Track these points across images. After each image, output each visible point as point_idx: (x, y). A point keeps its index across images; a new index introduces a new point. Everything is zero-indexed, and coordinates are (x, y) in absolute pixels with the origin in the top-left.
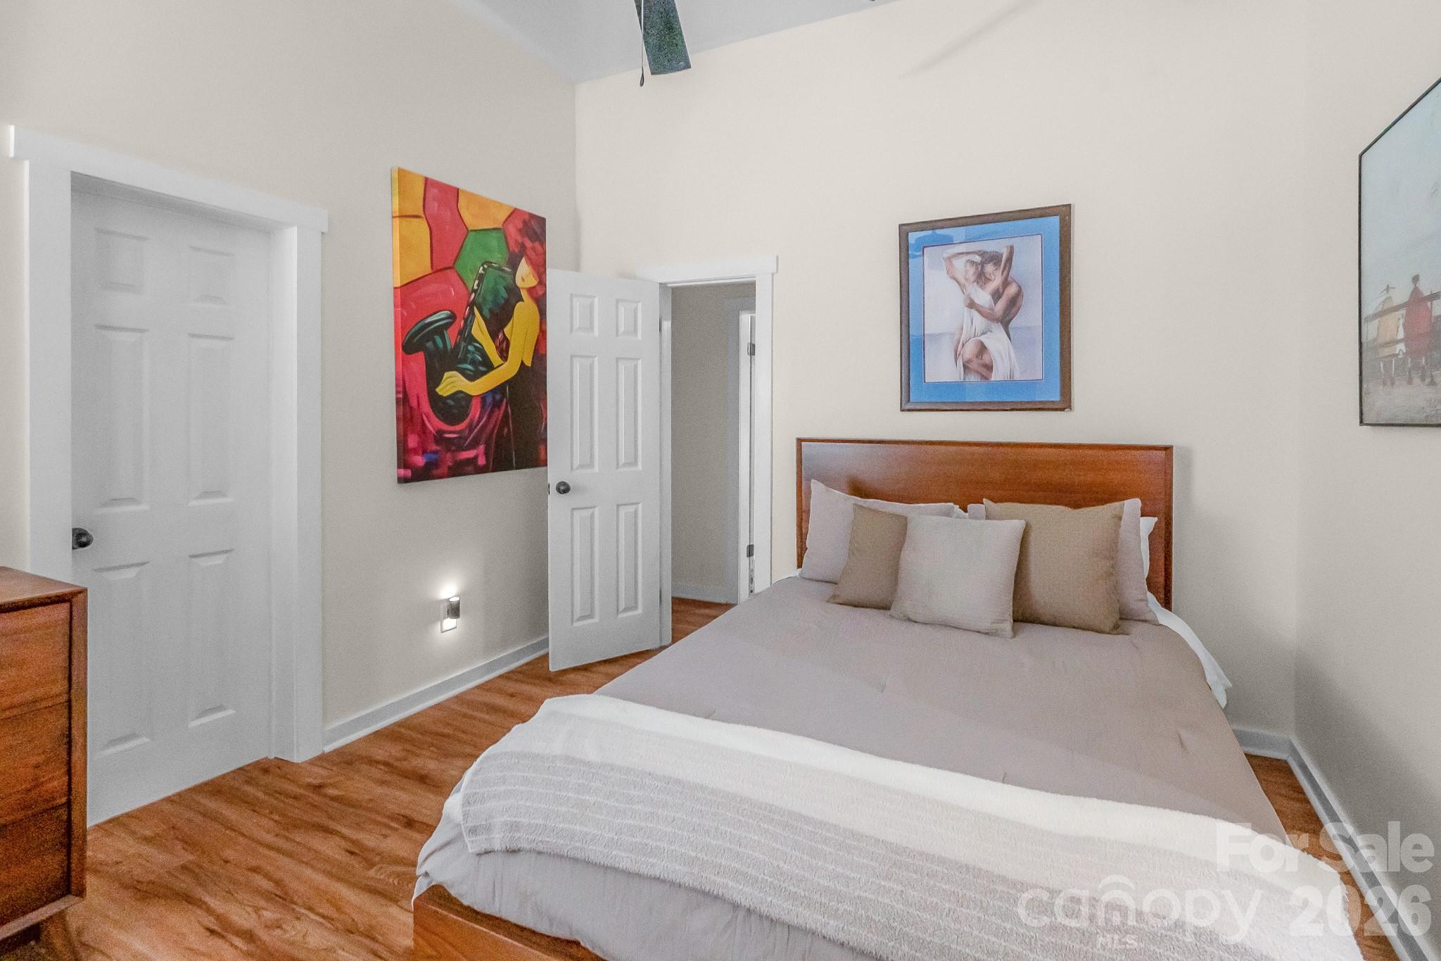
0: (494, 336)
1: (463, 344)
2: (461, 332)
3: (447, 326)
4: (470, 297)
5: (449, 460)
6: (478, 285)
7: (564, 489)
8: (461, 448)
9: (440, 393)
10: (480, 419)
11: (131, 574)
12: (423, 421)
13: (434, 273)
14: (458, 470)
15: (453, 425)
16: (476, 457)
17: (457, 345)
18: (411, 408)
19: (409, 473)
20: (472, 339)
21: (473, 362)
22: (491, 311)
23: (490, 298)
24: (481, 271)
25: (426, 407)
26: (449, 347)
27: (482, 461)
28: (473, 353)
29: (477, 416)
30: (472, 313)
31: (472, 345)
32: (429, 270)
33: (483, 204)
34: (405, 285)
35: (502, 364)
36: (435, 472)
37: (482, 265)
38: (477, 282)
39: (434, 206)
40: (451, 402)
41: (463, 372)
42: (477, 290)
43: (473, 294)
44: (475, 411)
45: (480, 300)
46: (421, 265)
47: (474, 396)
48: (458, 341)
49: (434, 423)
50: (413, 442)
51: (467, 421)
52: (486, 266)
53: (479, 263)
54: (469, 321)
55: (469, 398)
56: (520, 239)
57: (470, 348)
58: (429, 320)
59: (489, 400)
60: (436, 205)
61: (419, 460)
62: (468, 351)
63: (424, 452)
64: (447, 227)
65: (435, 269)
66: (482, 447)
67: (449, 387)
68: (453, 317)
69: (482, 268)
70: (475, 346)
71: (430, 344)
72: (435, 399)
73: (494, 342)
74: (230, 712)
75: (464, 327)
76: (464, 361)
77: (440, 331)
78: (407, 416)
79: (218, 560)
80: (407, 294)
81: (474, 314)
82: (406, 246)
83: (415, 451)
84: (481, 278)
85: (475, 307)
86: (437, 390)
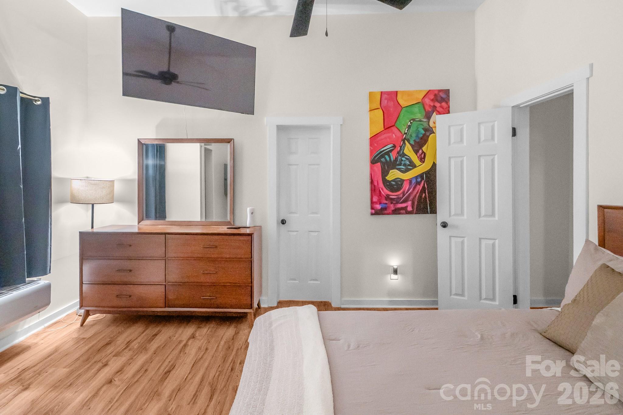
0: (416, 152)
1: (399, 157)
2: (398, 153)
3: (391, 151)
4: (403, 136)
5: (392, 207)
6: (408, 131)
7: (444, 225)
8: (397, 203)
9: (388, 179)
10: (408, 190)
11: (295, 233)
12: (380, 191)
13: (385, 129)
14: (396, 212)
15: (392, 192)
16: (407, 207)
17: (396, 159)
18: (374, 186)
19: (373, 211)
20: (404, 155)
21: (405, 165)
22: (415, 141)
23: (414, 135)
24: (409, 124)
25: (381, 185)
26: (392, 160)
27: (410, 209)
28: (405, 161)
29: (407, 189)
30: (404, 143)
31: (404, 157)
32: (383, 129)
33: (409, 94)
34: (372, 137)
35: (422, 165)
36: (386, 212)
37: (410, 121)
38: (407, 129)
39: (385, 102)
40: (393, 183)
41: (399, 170)
42: (407, 133)
43: (405, 135)
44: (406, 186)
45: (408, 137)
46: (380, 127)
47: (405, 180)
48: (397, 157)
49: (385, 192)
50: (375, 199)
51: (401, 191)
52: (412, 121)
53: (408, 121)
54: (402, 148)
55: (402, 181)
56: (432, 104)
57: (403, 159)
58: (383, 149)
59: (414, 181)
60: (386, 101)
61: (378, 207)
62: (402, 160)
63: (380, 203)
64: (391, 109)
65: (385, 128)
66: (410, 203)
67: (393, 176)
68: (394, 146)
69: (410, 122)
70: (406, 158)
71: (383, 160)
73: (417, 155)
74: (319, 282)
75: (400, 151)
76: (400, 165)
77: (388, 153)
78: (374, 190)
79: (316, 234)
80: (373, 139)
81: (405, 144)
82: (372, 122)
83: (376, 203)
84: (409, 127)
85: (406, 141)
86: (386, 178)
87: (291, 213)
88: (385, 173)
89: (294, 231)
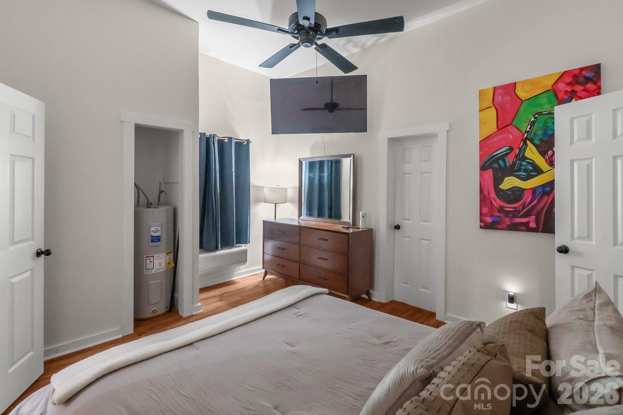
0: (543, 154)
1: (518, 162)
2: (516, 156)
3: (506, 155)
4: (524, 135)
5: (507, 221)
6: (530, 128)
7: (564, 250)
8: (515, 216)
9: (501, 188)
10: (531, 202)
11: (408, 239)
12: (491, 201)
13: (499, 130)
14: (514, 227)
15: (509, 204)
16: (528, 223)
17: (514, 164)
18: (484, 195)
19: (483, 224)
20: (524, 158)
21: (526, 171)
22: (541, 140)
23: (540, 133)
24: (533, 119)
25: (493, 195)
26: (508, 164)
27: (533, 225)
28: (526, 166)
29: (529, 200)
30: (525, 144)
31: (525, 161)
32: (496, 130)
33: (532, 82)
34: (481, 141)
35: (552, 169)
36: (498, 226)
37: (534, 116)
38: (529, 126)
39: (499, 98)
40: (509, 193)
41: (518, 177)
42: (529, 131)
43: (526, 134)
44: (527, 198)
45: (532, 136)
46: (492, 127)
47: (525, 189)
48: (514, 161)
49: (498, 203)
50: (485, 210)
51: (521, 202)
52: (536, 116)
53: (531, 116)
54: (522, 150)
55: (522, 190)
56: (569, 89)
57: (523, 163)
58: (495, 154)
59: (540, 191)
60: (500, 97)
61: (489, 220)
62: (522, 165)
63: (491, 216)
64: (508, 105)
65: (499, 128)
66: (533, 218)
67: (508, 184)
68: (511, 149)
69: (533, 117)
70: (527, 162)
71: (496, 165)
72: (498, 191)
73: (544, 158)
74: (429, 292)
75: (518, 154)
76: (519, 170)
77: (502, 158)
78: (484, 200)
79: (427, 242)
80: (483, 143)
81: (527, 145)
82: (482, 123)
83: (486, 215)
84: (533, 124)
85: (527, 141)
86: (500, 187)
87: (405, 219)
88: (498, 181)
89: (407, 237)
